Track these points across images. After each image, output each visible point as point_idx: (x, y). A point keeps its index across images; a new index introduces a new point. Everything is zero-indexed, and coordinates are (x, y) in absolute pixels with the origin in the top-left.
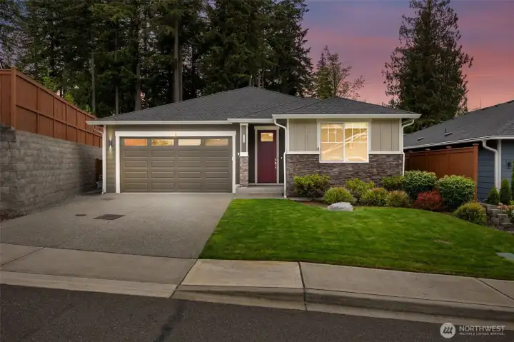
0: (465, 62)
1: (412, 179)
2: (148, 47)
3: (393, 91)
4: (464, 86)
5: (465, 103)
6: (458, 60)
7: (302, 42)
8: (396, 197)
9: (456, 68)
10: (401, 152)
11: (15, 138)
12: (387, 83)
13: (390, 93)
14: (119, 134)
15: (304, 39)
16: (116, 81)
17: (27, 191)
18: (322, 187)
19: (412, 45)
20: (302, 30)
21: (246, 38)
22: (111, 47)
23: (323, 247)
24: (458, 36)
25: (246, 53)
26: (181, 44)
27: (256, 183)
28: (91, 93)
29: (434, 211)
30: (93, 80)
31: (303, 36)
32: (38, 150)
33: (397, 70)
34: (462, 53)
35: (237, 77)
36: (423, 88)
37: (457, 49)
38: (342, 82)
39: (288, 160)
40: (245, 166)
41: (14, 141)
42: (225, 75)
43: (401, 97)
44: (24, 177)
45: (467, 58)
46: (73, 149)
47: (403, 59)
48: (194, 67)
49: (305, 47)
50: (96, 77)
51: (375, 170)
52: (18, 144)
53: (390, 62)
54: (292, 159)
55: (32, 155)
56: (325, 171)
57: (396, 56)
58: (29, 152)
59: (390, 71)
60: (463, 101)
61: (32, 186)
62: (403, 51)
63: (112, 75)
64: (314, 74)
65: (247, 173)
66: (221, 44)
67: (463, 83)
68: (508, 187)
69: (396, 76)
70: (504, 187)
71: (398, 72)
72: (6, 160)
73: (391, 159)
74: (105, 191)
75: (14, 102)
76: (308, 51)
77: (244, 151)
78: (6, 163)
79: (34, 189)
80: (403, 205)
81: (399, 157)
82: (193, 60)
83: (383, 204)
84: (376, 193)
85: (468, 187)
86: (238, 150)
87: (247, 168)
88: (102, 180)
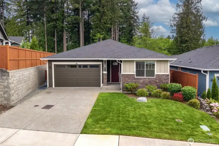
0: (204, 19)
1: (171, 87)
2: (69, 11)
3: (173, 31)
4: (204, 29)
5: (204, 37)
6: (201, 18)
7: (135, 8)
8: (165, 95)
9: (200, 21)
10: (168, 73)
11: (9, 75)
12: (171, 29)
13: (172, 33)
14: (53, 63)
15: (136, 7)
16: (55, 27)
17: (15, 95)
18: (136, 88)
19: (182, 11)
20: (135, 3)
21: (110, 9)
22: (53, 12)
23: (130, 126)
24: (201, 8)
25: (110, 16)
26: (82, 11)
27: (111, 82)
28: (45, 32)
29: (180, 101)
30: (45, 27)
31: (136, 6)
32: (19, 76)
33: (175, 22)
34: (203, 15)
35: (107, 26)
36: (186, 30)
37: (201, 13)
38: (151, 29)
39: (122, 76)
40: (106, 77)
41: (8, 76)
42: (102, 26)
43: (177, 34)
44: (13, 89)
45: (205, 17)
46: (35, 70)
47: (178, 18)
48: (89, 20)
49: (136, 11)
50: (46, 25)
51: (158, 81)
52: (10, 77)
53: (172, 19)
54: (124, 76)
55: (16, 80)
56: (137, 81)
57: (175, 16)
58: (15, 79)
59: (172, 23)
60: (203, 35)
61: (17, 92)
62: (178, 14)
63: (53, 24)
64: (140, 23)
65: (106, 80)
66: (99, 12)
67: (203, 28)
68: (210, 92)
69: (175, 25)
70: (209, 92)
71: (175, 23)
72: (6, 84)
73: (164, 76)
74: (48, 87)
75: (9, 58)
76: (138, 13)
77: (105, 71)
78: (6, 85)
79: (18, 93)
80: (168, 98)
81: (168, 75)
82: (88, 16)
83: (160, 97)
84: (157, 92)
85: (193, 92)
86: (103, 71)
87: (106, 78)
88: (47, 82)
